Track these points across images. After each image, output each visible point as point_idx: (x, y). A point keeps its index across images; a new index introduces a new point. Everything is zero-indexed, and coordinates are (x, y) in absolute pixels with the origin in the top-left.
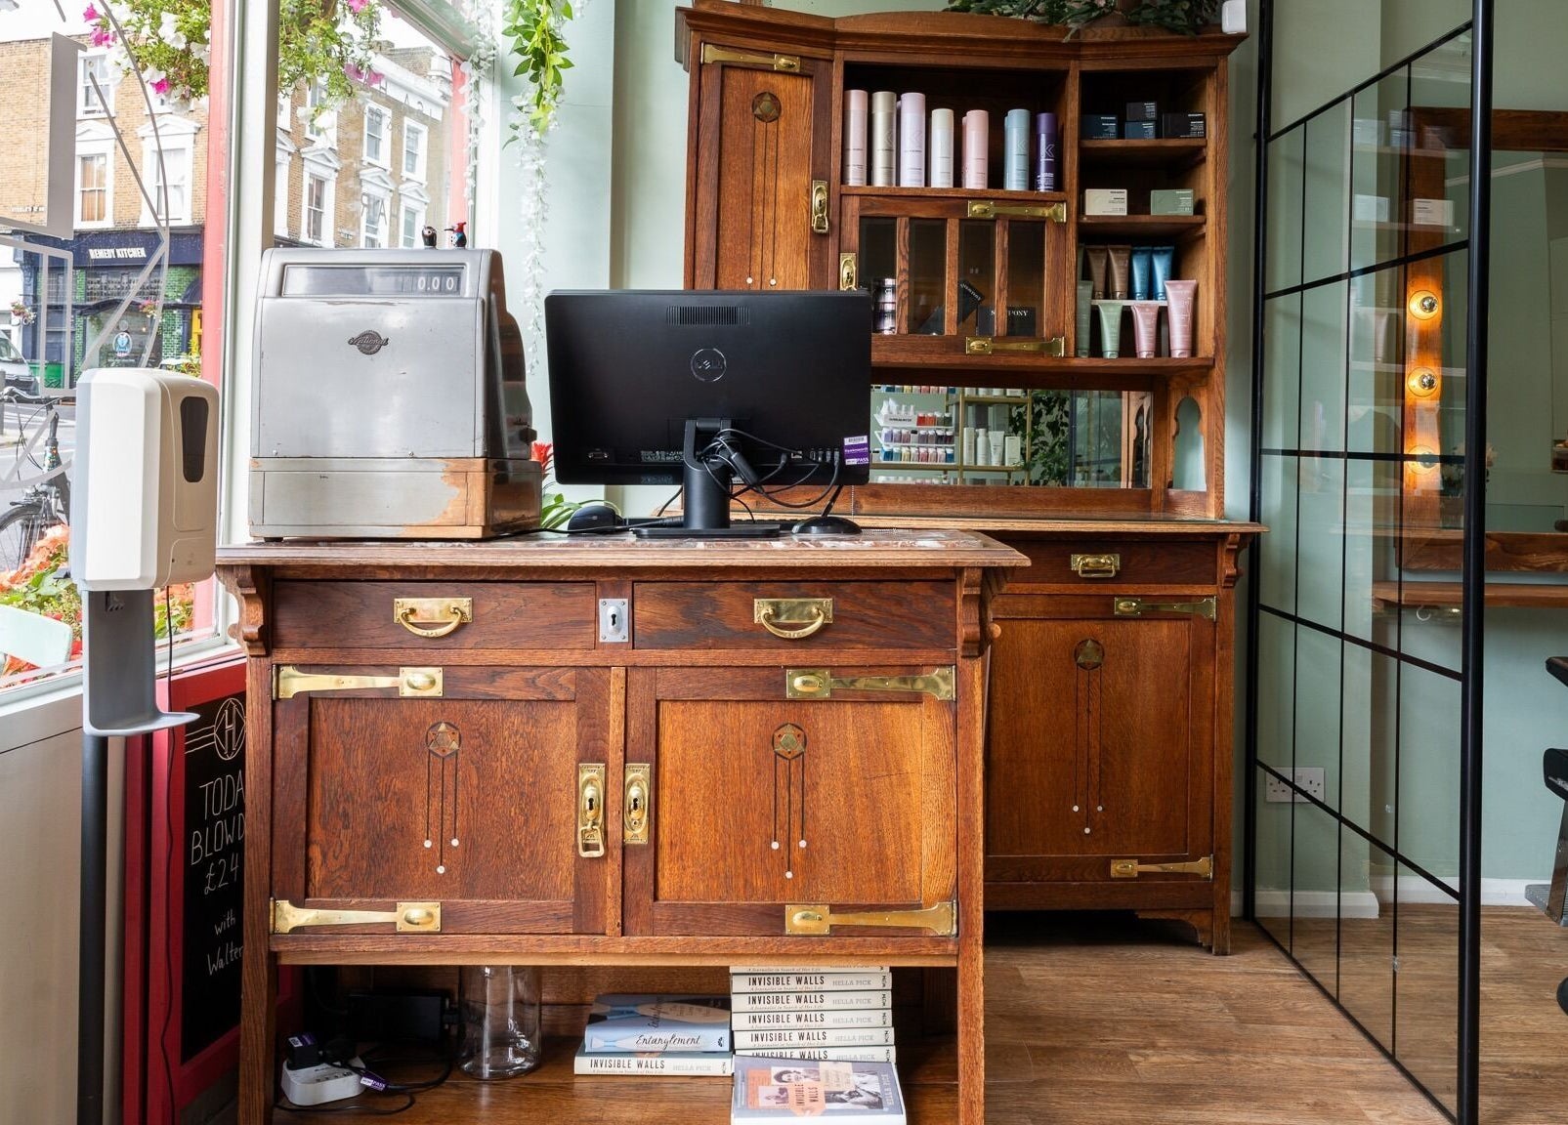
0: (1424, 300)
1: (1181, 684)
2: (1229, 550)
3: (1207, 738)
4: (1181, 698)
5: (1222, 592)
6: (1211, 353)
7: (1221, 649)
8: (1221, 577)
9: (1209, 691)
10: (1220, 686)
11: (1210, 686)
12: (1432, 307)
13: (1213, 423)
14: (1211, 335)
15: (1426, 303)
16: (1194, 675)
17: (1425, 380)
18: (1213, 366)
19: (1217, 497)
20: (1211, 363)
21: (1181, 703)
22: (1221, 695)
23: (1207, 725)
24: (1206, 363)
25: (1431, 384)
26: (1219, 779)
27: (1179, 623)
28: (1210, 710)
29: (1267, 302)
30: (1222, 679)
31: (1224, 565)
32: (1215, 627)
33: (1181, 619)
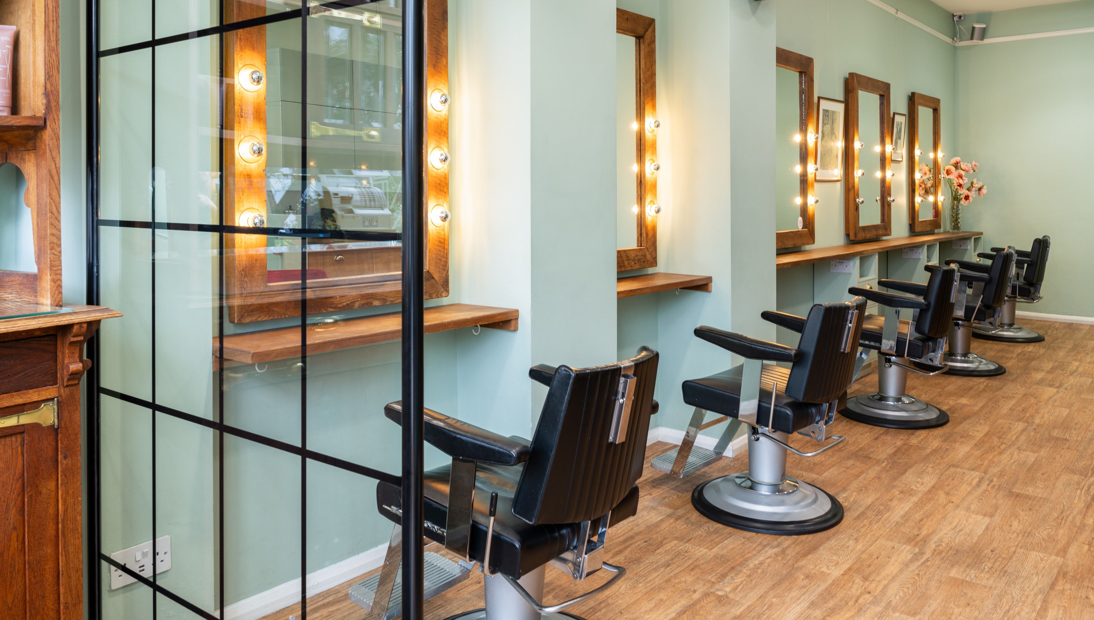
0: (253, 73)
1: (13, 512)
2: (72, 343)
3: (50, 566)
4: (15, 528)
5: (65, 392)
6: (40, 111)
7: (65, 458)
8: (63, 375)
9: (51, 511)
10: (65, 502)
11: (52, 502)
12: (259, 80)
13: (45, 193)
14: (40, 91)
15: (254, 76)
16: (31, 497)
17: (255, 148)
18: (44, 127)
19: (53, 281)
20: (41, 123)
21: (14, 535)
22: (65, 511)
23: (49, 550)
24: (34, 123)
25: (260, 152)
26: (66, 608)
27: (8, 439)
28: (53, 532)
29: (103, 60)
30: (67, 492)
31: (66, 361)
32: (57, 435)
33: (11, 435)
